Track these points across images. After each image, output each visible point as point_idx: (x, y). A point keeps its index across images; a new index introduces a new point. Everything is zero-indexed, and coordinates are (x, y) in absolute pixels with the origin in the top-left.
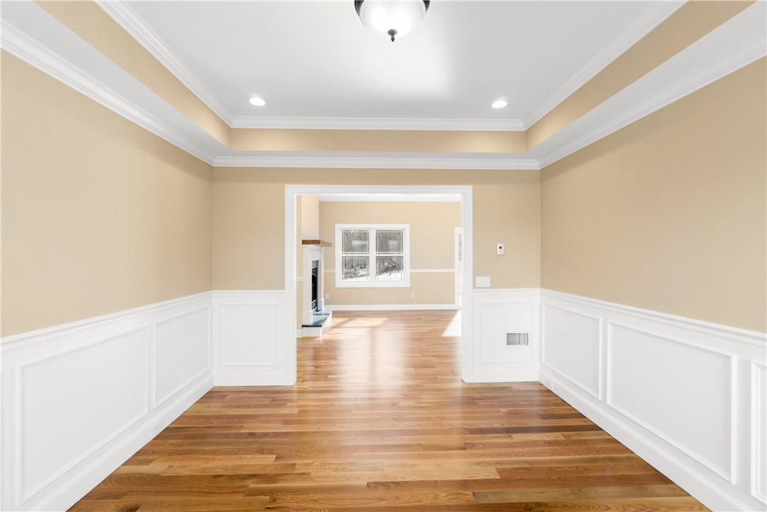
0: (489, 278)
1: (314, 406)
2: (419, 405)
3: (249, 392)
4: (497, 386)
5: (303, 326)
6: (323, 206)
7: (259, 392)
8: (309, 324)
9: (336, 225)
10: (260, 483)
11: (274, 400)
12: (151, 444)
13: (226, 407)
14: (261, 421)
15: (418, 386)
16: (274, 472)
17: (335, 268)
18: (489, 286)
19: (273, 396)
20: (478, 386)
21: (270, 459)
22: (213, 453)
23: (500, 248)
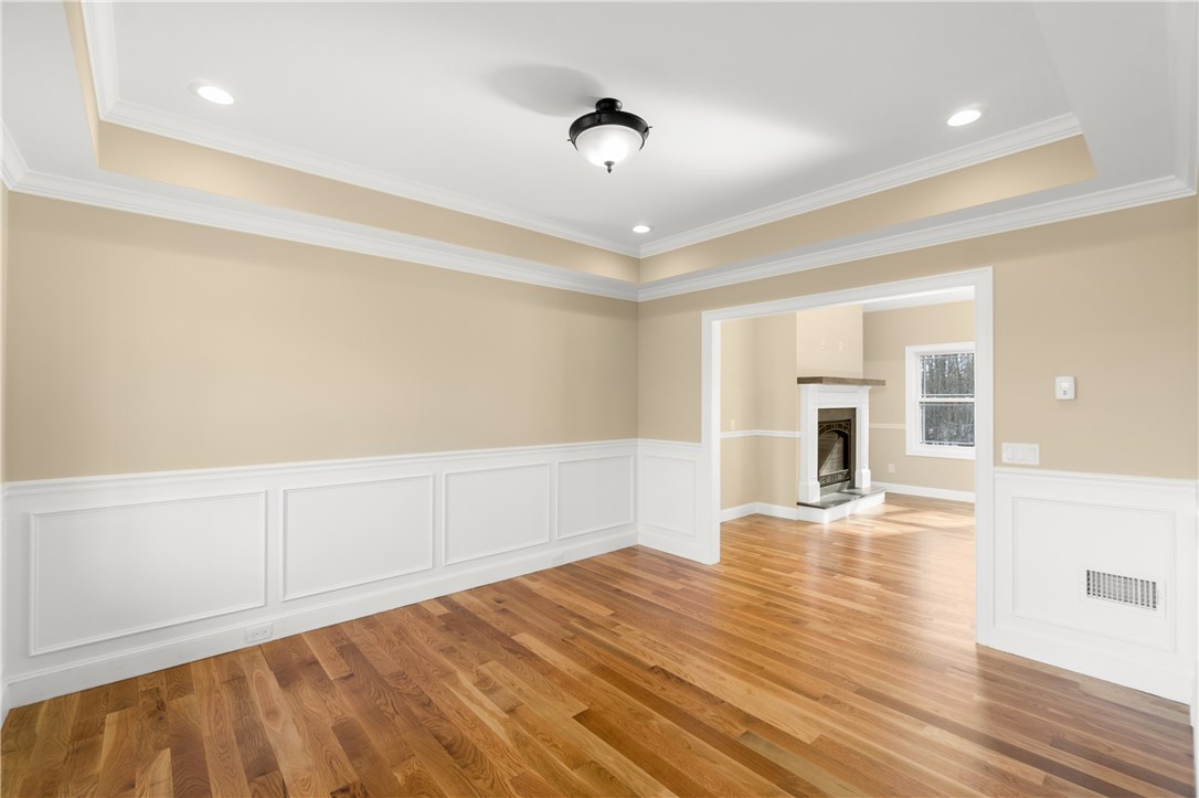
0: (1036, 447)
1: (702, 590)
2: (834, 636)
3: (661, 558)
4: (1037, 668)
5: (798, 504)
6: (871, 321)
7: (668, 561)
8: (809, 503)
9: (907, 348)
10: (580, 624)
11: (674, 572)
12: (548, 570)
13: (626, 564)
14: (639, 585)
15: (873, 617)
16: (596, 622)
17: (904, 422)
18: (1037, 463)
19: (676, 567)
20: (995, 655)
21: (605, 612)
22: (577, 591)
23: (1065, 393)
